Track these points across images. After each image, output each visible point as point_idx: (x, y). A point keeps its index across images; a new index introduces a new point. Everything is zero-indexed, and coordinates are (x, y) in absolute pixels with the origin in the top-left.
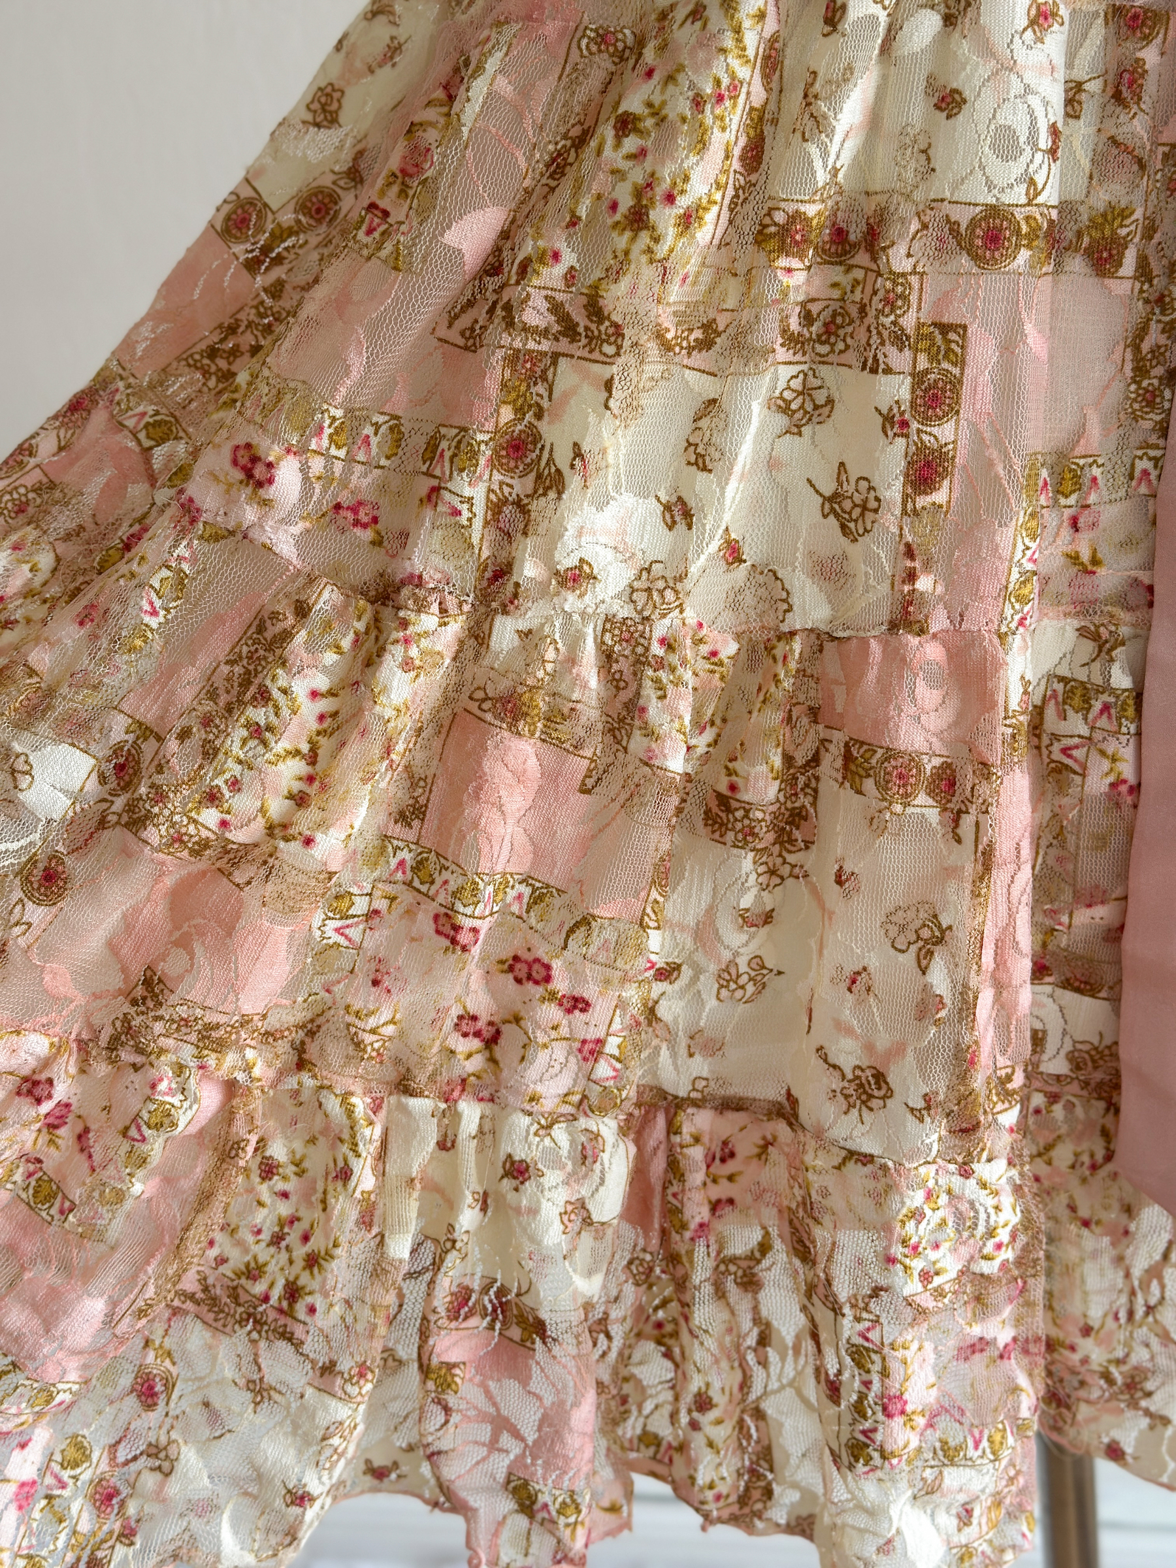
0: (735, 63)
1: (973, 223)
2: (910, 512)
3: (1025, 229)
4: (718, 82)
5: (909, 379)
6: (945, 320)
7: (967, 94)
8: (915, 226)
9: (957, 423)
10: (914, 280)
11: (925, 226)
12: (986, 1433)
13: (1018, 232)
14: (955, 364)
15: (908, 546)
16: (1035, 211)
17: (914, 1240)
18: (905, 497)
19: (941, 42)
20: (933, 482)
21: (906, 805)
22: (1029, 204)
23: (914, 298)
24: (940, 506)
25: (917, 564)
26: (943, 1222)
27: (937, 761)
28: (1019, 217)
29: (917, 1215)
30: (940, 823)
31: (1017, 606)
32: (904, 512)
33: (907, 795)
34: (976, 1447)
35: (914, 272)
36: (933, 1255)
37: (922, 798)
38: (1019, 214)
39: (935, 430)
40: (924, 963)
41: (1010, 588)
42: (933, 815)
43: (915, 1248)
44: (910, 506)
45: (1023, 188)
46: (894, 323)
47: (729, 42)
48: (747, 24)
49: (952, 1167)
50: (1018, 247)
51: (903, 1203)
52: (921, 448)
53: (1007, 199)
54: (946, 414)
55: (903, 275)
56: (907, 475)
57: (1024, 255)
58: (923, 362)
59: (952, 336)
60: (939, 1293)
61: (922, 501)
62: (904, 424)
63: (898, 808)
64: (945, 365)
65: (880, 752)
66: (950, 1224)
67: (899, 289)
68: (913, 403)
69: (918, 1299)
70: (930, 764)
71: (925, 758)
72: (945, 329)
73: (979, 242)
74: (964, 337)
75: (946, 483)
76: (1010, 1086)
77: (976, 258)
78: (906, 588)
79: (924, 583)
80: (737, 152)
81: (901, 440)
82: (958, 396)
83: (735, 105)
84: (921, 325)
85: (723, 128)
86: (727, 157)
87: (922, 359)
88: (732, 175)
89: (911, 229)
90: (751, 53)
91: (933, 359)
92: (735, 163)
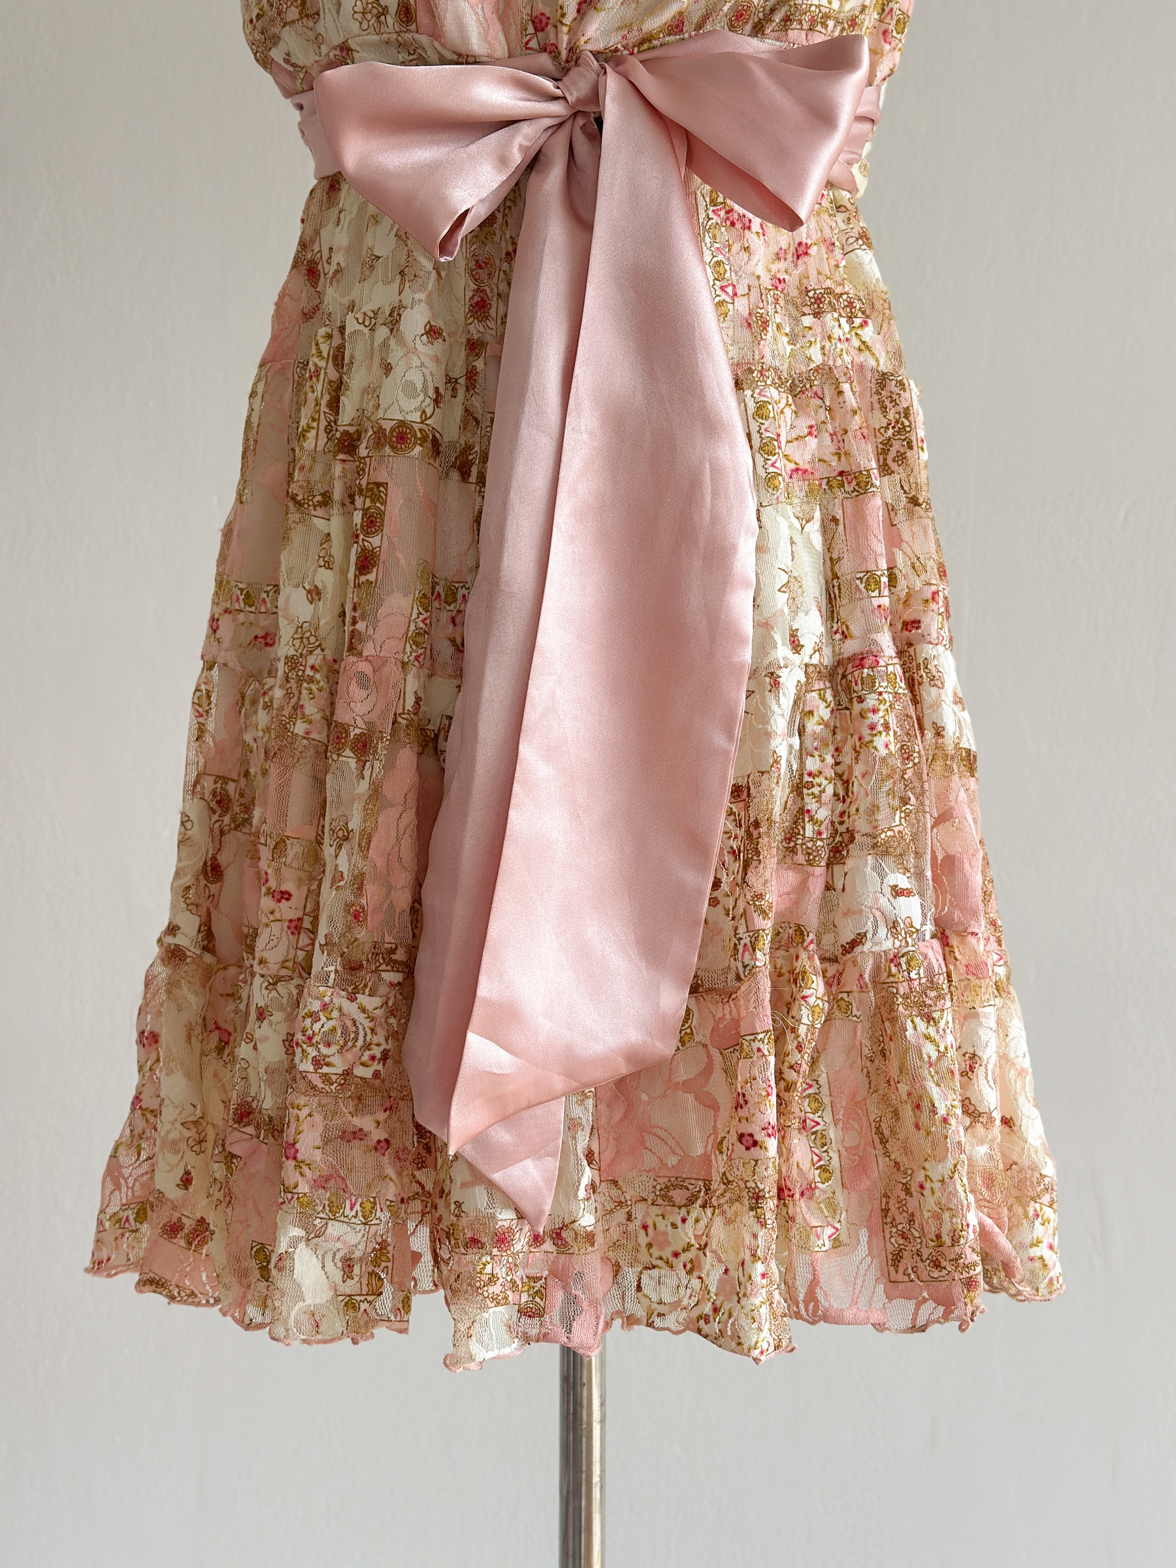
0: (316, 360)
1: (393, 429)
2: (358, 586)
3: (419, 435)
5: (361, 512)
6: (378, 481)
7: (394, 365)
8: (370, 433)
9: (382, 536)
10: (368, 460)
11: (375, 433)
12: (360, 1201)
13: (415, 436)
14: (382, 504)
15: (356, 604)
16: (424, 427)
17: (310, 1032)
18: (356, 576)
19: (388, 341)
20: (368, 568)
21: (339, 755)
22: (422, 422)
23: (367, 470)
24: (372, 582)
25: (360, 615)
26: (334, 1030)
27: (358, 731)
28: (416, 429)
29: (315, 1018)
30: (356, 768)
31: (414, 647)
32: (355, 586)
34: (352, 1209)
35: (368, 457)
36: (325, 1051)
37: (348, 752)
38: (416, 427)
39: (372, 540)
40: (338, 853)
41: (410, 635)
42: (353, 763)
44: (358, 582)
45: (419, 414)
46: (359, 483)
47: (314, 350)
49: (343, 993)
50: (415, 444)
52: (364, 549)
53: (409, 418)
54: (376, 531)
55: (364, 458)
56: (356, 564)
57: (418, 449)
58: (368, 503)
59: (382, 489)
60: (326, 1078)
61: (363, 578)
62: (357, 536)
63: (340, 759)
64: (378, 505)
65: (333, 724)
66: (339, 1032)
67: (362, 465)
68: (362, 526)
69: (310, 1076)
70: (354, 732)
71: (352, 728)
72: (378, 485)
73: (394, 439)
74: (386, 490)
75: (375, 570)
76: (394, 957)
77: (392, 447)
78: (352, 628)
79: (361, 626)
80: (324, 402)
81: (355, 545)
82: (383, 521)
83: (318, 380)
84: (368, 483)
85: (313, 392)
86: (317, 405)
87: (368, 501)
88: (322, 414)
89: (368, 435)
90: (325, 354)
91: (373, 501)
92: (324, 408)
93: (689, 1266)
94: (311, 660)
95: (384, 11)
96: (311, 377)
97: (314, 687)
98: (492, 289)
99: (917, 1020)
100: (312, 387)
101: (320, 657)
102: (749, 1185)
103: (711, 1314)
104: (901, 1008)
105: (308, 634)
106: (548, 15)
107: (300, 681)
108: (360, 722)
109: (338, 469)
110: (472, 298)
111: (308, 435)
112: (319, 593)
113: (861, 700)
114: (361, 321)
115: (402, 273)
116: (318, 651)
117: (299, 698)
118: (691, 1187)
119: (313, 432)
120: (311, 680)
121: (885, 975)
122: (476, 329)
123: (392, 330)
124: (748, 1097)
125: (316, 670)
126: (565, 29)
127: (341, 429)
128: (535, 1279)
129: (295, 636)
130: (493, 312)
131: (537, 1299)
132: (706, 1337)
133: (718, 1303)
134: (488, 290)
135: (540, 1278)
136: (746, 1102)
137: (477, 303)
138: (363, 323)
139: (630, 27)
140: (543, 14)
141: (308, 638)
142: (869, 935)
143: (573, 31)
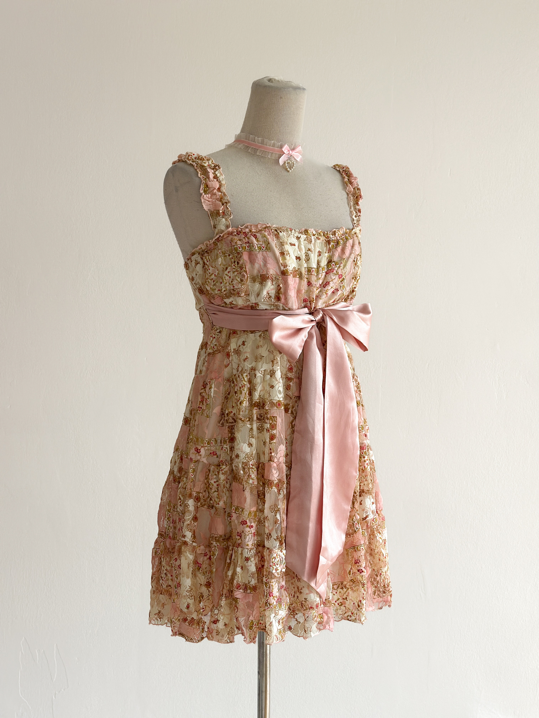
0: (244, 382)
1: (276, 403)
2: (271, 444)
3: (283, 404)
4: (242, 385)
5: (269, 424)
6: (274, 416)
7: (274, 386)
8: (268, 403)
9: (276, 430)
10: (269, 410)
11: (270, 403)
15: (270, 448)
18: (269, 441)
19: (270, 379)
20: (273, 439)
21: (272, 489)
23: (269, 413)
24: (274, 443)
25: (272, 451)
26: (278, 561)
27: (276, 482)
30: (277, 492)
32: (269, 443)
33: (272, 487)
34: (283, 606)
35: (269, 409)
37: (274, 488)
38: (282, 401)
39: (273, 431)
40: (276, 514)
42: (275, 490)
43: (274, 564)
44: (270, 442)
45: (283, 398)
46: (267, 416)
47: (243, 379)
48: (245, 377)
51: (273, 556)
52: (271, 434)
53: (280, 399)
54: (274, 429)
55: (267, 410)
56: (269, 438)
57: (282, 407)
58: (271, 422)
61: (272, 442)
62: (269, 430)
63: (270, 489)
64: (274, 422)
65: (267, 480)
67: (267, 412)
68: (270, 428)
69: (275, 574)
71: (274, 481)
72: (274, 417)
73: (277, 405)
74: (276, 418)
75: (275, 439)
77: (277, 407)
78: (270, 455)
79: (273, 454)
80: (247, 393)
81: (268, 433)
82: (276, 426)
83: (245, 387)
84: (270, 417)
85: (244, 391)
86: (245, 394)
87: (271, 421)
88: (247, 397)
89: (268, 404)
90: (246, 381)
91: (272, 421)
92: (247, 395)
93: (340, 604)
94: (251, 463)
95: (270, 297)
96: (243, 387)
97: (253, 470)
98: (293, 364)
99: (378, 534)
100: (243, 389)
101: (253, 462)
102: (361, 582)
103: (351, 614)
104: (375, 532)
105: (249, 456)
106: (307, 299)
107: (249, 469)
108: (276, 479)
109: (255, 411)
110: (289, 367)
111: (244, 402)
112: (251, 445)
113: (364, 457)
114: (261, 373)
115: (272, 361)
116: (253, 460)
117: (250, 473)
118: (337, 584)
119: (245, 402)
120: (252, 468)
121: (372, 524)
122: (290, 375)
123: (271, 376)
124: (360, 560)
125: (253, 465)
126: (314, 303)
127: (255, 401)
128: (320, 614)
129: (246, 457)
130: (294, 370)
131: (322, 619)
132: (350, 621)
133: (353, 612)
134: (293, 365)
135: (321, 614)
136: (360, 562)
137: (290, 369)
138: (261, 374)
139: (326, 302)
140: (306, 298)
141: (250, 457)
142: (369, 515)
143: (316, 304)
